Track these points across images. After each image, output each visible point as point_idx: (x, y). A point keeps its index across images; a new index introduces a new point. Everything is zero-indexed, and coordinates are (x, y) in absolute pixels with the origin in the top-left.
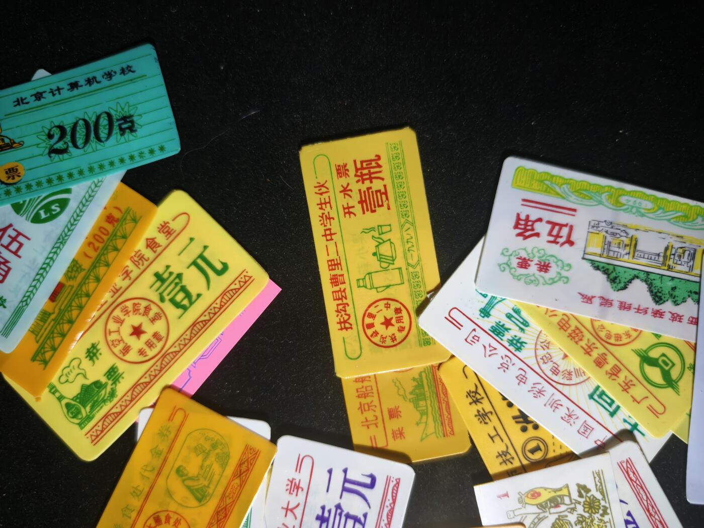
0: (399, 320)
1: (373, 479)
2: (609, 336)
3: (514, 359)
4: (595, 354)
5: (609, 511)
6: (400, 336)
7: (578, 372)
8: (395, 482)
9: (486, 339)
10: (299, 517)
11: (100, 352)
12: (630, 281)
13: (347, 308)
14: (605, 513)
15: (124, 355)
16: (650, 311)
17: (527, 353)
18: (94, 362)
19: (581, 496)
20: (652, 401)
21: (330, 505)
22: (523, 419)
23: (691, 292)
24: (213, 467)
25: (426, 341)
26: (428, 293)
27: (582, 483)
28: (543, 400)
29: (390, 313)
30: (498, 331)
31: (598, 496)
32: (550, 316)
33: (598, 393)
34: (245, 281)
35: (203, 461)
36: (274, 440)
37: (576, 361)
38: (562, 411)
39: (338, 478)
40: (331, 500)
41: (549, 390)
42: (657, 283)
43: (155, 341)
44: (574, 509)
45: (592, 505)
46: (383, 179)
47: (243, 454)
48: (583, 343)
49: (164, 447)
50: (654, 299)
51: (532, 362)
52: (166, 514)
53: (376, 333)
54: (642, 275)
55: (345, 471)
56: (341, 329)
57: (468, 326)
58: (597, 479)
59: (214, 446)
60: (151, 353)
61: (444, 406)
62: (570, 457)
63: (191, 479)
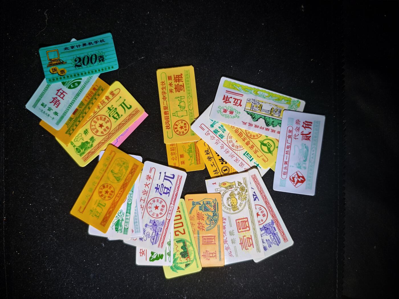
0: (185, 127)
1: (174, 175)
2: (251, 136)
3: (220, 141)
4: (246, 141)
5: (248, 191)
6: (185, 132)
7: (240, 147)
8: (181, 177)
9: (211, 134)
10: (150, 188)
11: (88, 132)
12: (259, 119)
13: (169, 122)
14: (246, 191)
15: (96, 133)
16: (265, 128)
17: (224, 139)
18: (86, 135)
19: (239, 185)
20: (264, 157)
21: (160, 184)
22: (222, 160)
23: (279, 123)
24: (123, 170)
25: (194, 134)
26: (195, 119)
27: (239, 181)
28: (228, 154)
29: (183, 125)
30: (216, 132)
31: (244, 186)
32: (232, 128)
33: (246, 153)
34: (137, 112)
35: (120, 168)
36: (143, 162)
37: (240, 143)
38: (234, 158)
39: (163, 175)
40: (160, 182)
41: (231, 151)
42: (268, 120)
43: (107, 129)
44: (237, 190)
45: (242, 189)
46: (183, 82)
47: (133, 166)
48: (242, 137)
49: (107, 163)
50: (266, 125)
51: (226, 142)
52: (107, 185)
53: (178, 131)
54: (263, 117)
55: (165, 173)
56: (167, 129)
57: (206, 130)
58: (244, 180)
59: (124, 164)
60: (105, 133)
61: (198, 155)
62: (237, 173)
63: (115, 174)
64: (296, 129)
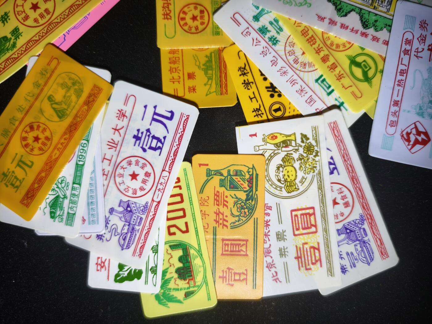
0: (202, 17)
1: (172, 113)
2: (332, 44)
3: (271, 50)
4: (322, 54)
5: (319, 154)
6: (201, 27)
7: (310, 65)
8: (186, 117)
9: (254, 35)
10: (122, 135)
11: (9, 18)
12: (349, 12)
13: (170, 7)
14: (317, 155)
15: (24, 21)
16: (359, 32)
17: (280, 47)
18: (4, 24)
19: (303, 142)
20: (354, 89)
21: (143, 129)
22: (272, 88)
23: (386, 25)
24: (71, 97)
25: (217, 32)
26: (222, 3)
27: (304, 133)
28: (286, 78)
29: (197, 13)
30: (263, 31)
31: (314, 143)
32: (296, 27)
33: (321, 79)
35: (66, 93)
36: (112, 83)
37: (309, 58)
38: (297, 87)
39: (150, 112)
40: (144, 126)
41: (291, 73)
42: (366, 16)
43: (45, 14)
44: (297, 150)
45: (309, 149)
47: (92, 90)
48: (316, 46)
49: (42, 82)
50: (363, 25)
51: (282, 53)
52: (37, 124)
53: (186, 24)
54: (357, 10)
55: (155, 107)
56: (164, 19)
57: (244, 25)
58: (314, 132)
59: (74, 84)
60: (41, 22)
61: (223, 75)
62: (300, 116)
63: (56, 103)
64: (420, 39)
